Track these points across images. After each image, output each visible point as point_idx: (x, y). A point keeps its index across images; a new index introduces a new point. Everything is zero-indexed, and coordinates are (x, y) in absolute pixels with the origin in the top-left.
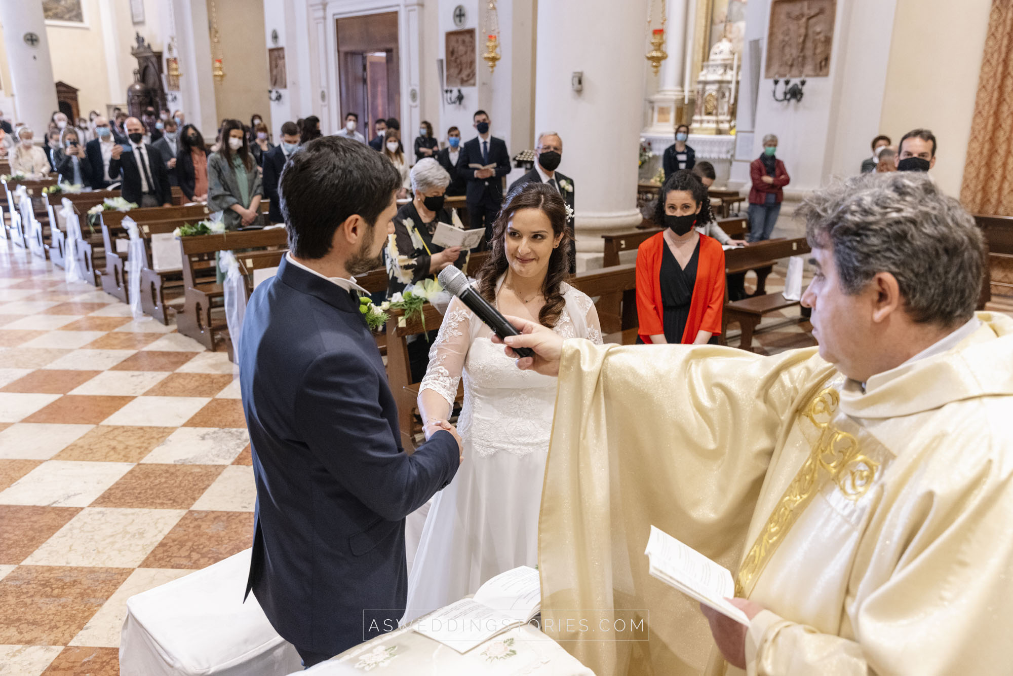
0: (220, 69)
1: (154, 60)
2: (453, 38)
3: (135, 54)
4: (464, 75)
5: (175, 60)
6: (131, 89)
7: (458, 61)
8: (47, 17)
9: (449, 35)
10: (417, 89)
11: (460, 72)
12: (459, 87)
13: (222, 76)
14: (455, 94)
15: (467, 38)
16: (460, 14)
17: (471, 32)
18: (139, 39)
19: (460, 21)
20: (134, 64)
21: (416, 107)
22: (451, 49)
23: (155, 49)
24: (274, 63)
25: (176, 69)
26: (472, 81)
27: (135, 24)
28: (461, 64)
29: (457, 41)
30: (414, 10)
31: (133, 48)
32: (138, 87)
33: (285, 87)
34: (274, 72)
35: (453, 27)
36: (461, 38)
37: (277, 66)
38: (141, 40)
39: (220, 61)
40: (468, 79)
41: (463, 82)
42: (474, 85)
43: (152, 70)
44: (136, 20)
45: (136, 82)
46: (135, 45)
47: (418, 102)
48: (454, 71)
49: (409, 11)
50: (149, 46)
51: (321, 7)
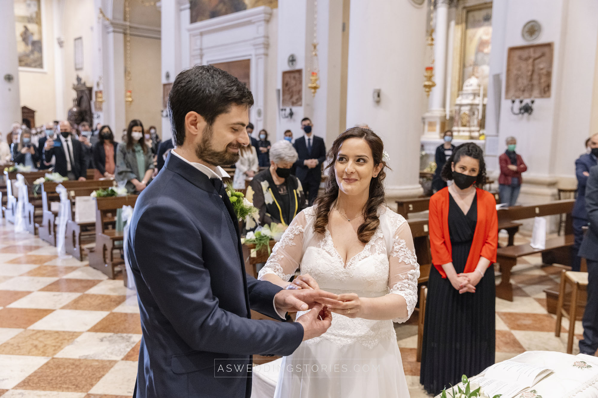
0: (130, 97)
1: (87, 92)
2: (287, 75)
3: (75, 88)
4: (294, 99)
5: (101, 92)
6: (70, 111)
7: (290, 90)
8: (21, 65)
9: (285, 73)
10: (262, 109)
11: (292, 97)
12: (291, 107)
13: (131, 102)
14: (288, 111)
15: (297, 75)
16: (292, 60)
17: (299, 71)
18: (79, 79)
19: (292, 64)
20: (74, 95)
21: (260, 120)
22: (285, 82)
23: (88, 85)
24: (165, 93)
25: (101, 98)
26: (299, 103)
27: (77, 69)
28: (292, 92)
29: (290, 77)
30: (261, 58)
31: (74, 85)
32: (75, 109)
35: (287, 68)
36: (292, 75)
38: (79, 80)
39: (130, 92)
40: (297, 102)
41: (293, 104)
42: (301, 105)
43: (85, 98)
44: (78, 67)
45: (74, 107)
46: (76, 82)
47: (262, 117)
48: (287, 97)
49: (259, 58)
50: (84, 84)
51: (199, 57)
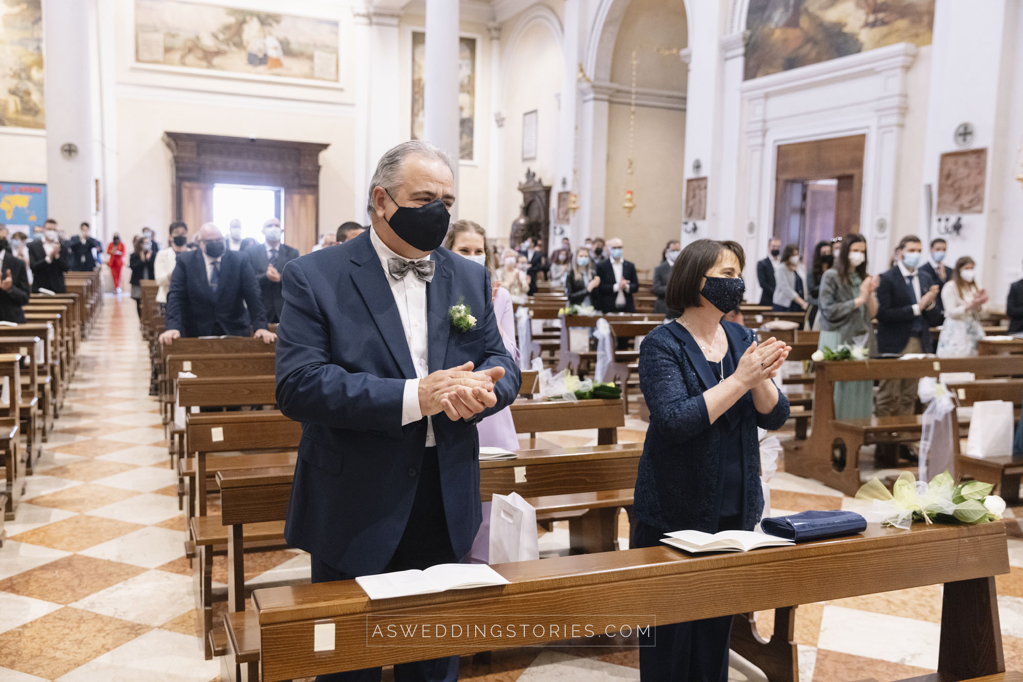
0: (630, 200)
1: (542, 194)
2: (951, 160)
3: (522, 189)
4: (965, 200)
5: (568, 193)
6: (515, 224)
7: (956, 185)
9: (945, 157)
10: (888, 219)
11: (958, 197)
12: (959, 215)
13: (630, 208)
14: (953, 220)
15: (972, 159)
16: (965, 132)
17: (980, 153)
18: (530, 175)
19: (965, 140)
20: (519, 200)
21: (884, 238)
22: (946, 172)
23: (546, 183)
24: (691, 194)
25: (574, 202)
26: (978, 208)
27: (525, 160)
28: (960, 188)
29: (956, 163)
30: (891, 131)
31: (520, 183)
32: (522, 221)
33: (704, 218)
34: (691, 203)
35: (953, 147)
36: (961, 160)
37: (694, 197)
38: (531, 174)
39: (631, 192)
40: (974, 204)
41: (962, 209)
42: (980, 212)
43: (538, 203)
44: (527, 156)
45: (521, 217)
46: (524, 180)
47: (887, 232)
48: (949, 197)
49: (884, 133)
50: (540, 181)
51: (760, 133)
